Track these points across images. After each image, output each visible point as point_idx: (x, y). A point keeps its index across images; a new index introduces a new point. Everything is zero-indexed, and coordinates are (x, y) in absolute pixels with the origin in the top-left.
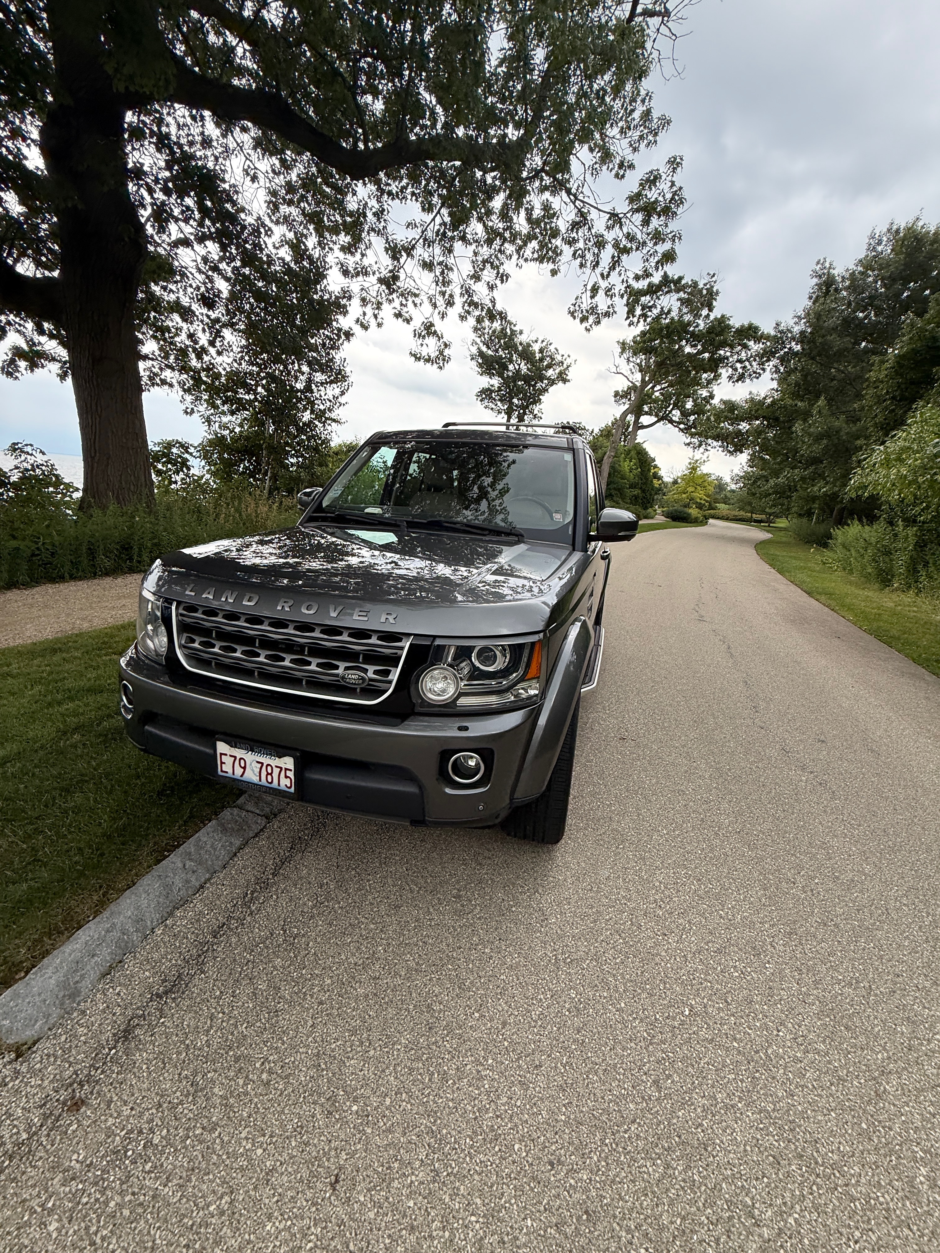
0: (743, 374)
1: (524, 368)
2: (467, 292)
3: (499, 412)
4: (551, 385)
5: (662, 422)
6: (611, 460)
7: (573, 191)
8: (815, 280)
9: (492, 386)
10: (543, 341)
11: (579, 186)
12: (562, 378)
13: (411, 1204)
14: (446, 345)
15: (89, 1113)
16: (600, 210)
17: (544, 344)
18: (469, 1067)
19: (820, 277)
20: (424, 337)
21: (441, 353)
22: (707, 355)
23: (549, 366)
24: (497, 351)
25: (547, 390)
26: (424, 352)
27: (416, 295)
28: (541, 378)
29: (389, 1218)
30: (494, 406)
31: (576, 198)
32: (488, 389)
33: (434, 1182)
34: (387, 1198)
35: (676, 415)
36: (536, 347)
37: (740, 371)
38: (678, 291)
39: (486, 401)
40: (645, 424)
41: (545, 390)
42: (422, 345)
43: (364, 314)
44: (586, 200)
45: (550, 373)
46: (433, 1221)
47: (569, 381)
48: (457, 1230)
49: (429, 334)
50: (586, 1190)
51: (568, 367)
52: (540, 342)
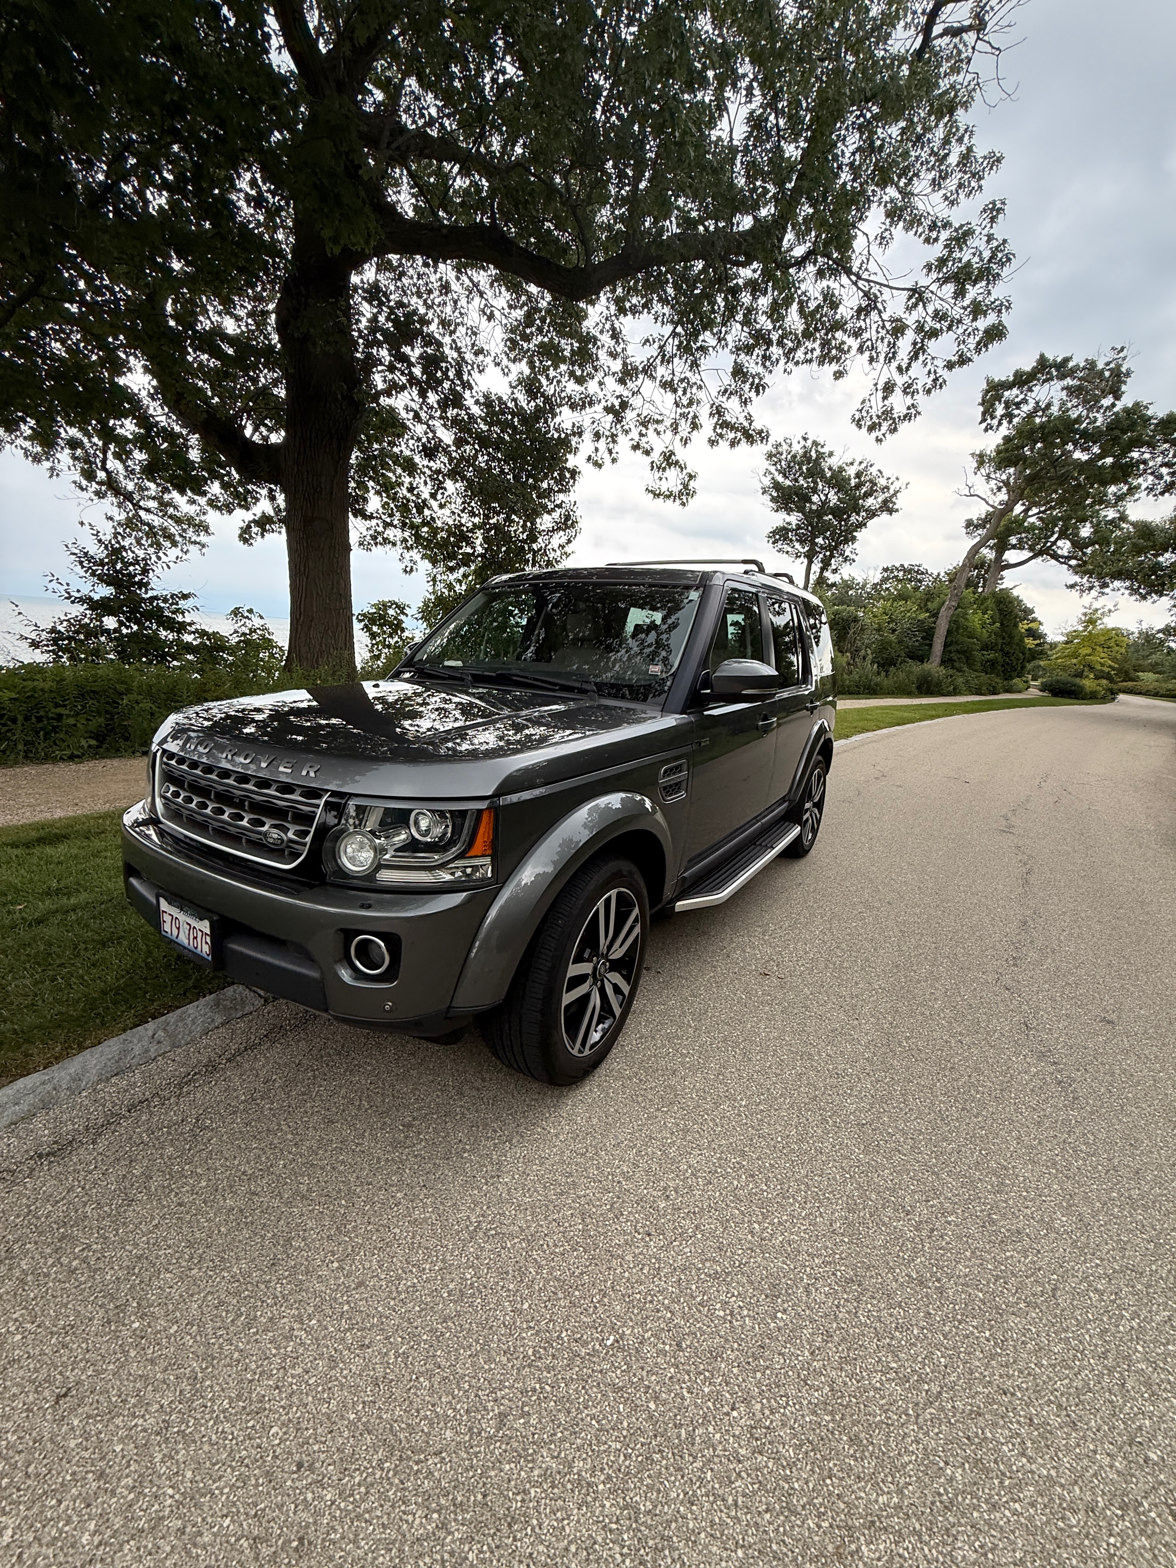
1: (833, 498)
2: (718, 411)
3: (798, 557)
5: (1040, 559)
6: (951, 612)
7: (855, 269)
9: (789, 524)
10: (861, 463)
11: (863, 262)
13: (118, 1448)
14: (691, 477)
16: (891, 288)
17: (863, 465)
18: (285, 1320)
20: (664, 469)
21: (686, 486)
22: (1109, 460)
23: (869, 494)
24: (796, 480)
25: (865, 525)
26: (664, 487)
27: (658, 422)
28: (857, 510)
29: (86, 1455)
30: (790, 549)
31: (859, 277)
32: (784, 528)
33: (158, 1434)
34: (100, 1433)
35: (1064, 547)
36: (852, 471)
37: (1167, 478)
38: (1062, 377)
39: (780, 543)
40: (1012, 562)
41: (861, 525)
42: (661, 479)
43: (597, 450)
44: (872, 278)
45: (870, 502)
46: (127, 1476)
47: (897, 511)
48: (145, 1495)
49: (670, 465)
50: (318, 1513)
51: (896, 492)
52: (856, 463)
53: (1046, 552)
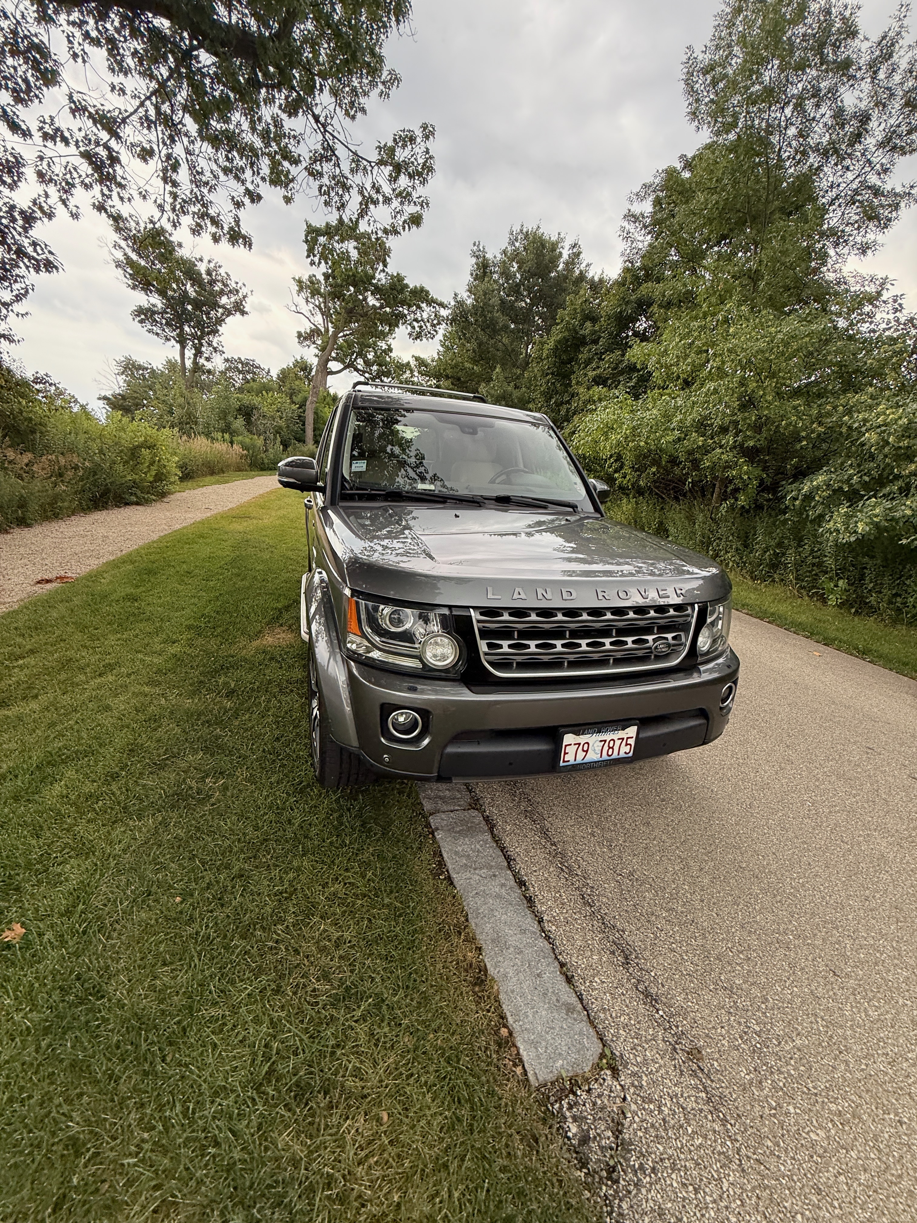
0: (420, 333)
3: (169, 340)
4: (228, 316)
5: (349, 370)
8: (474, 260)
9: (154, 306)
10: (209, 262)
12: (239, 308)
15: (708, 1050)
16: (349, 150)
17: (212, 265)
19: (477, 257)
22: (388, 310)
23: (222, 293)
24: (152, 262)
25: (224, 320)
28: (215, 305)
30: (159, 331)
31: (325, 129)
32: (148, 310)
35: (360, 363)
36: (202, 268)
37: (417, 329)
38: (354, 239)
39: (148, 323)
40: (334, 370)
41: (220, 321)
44: (335, 134)
51: (244, 297)
52: (206, 261)
53: (351, 366)
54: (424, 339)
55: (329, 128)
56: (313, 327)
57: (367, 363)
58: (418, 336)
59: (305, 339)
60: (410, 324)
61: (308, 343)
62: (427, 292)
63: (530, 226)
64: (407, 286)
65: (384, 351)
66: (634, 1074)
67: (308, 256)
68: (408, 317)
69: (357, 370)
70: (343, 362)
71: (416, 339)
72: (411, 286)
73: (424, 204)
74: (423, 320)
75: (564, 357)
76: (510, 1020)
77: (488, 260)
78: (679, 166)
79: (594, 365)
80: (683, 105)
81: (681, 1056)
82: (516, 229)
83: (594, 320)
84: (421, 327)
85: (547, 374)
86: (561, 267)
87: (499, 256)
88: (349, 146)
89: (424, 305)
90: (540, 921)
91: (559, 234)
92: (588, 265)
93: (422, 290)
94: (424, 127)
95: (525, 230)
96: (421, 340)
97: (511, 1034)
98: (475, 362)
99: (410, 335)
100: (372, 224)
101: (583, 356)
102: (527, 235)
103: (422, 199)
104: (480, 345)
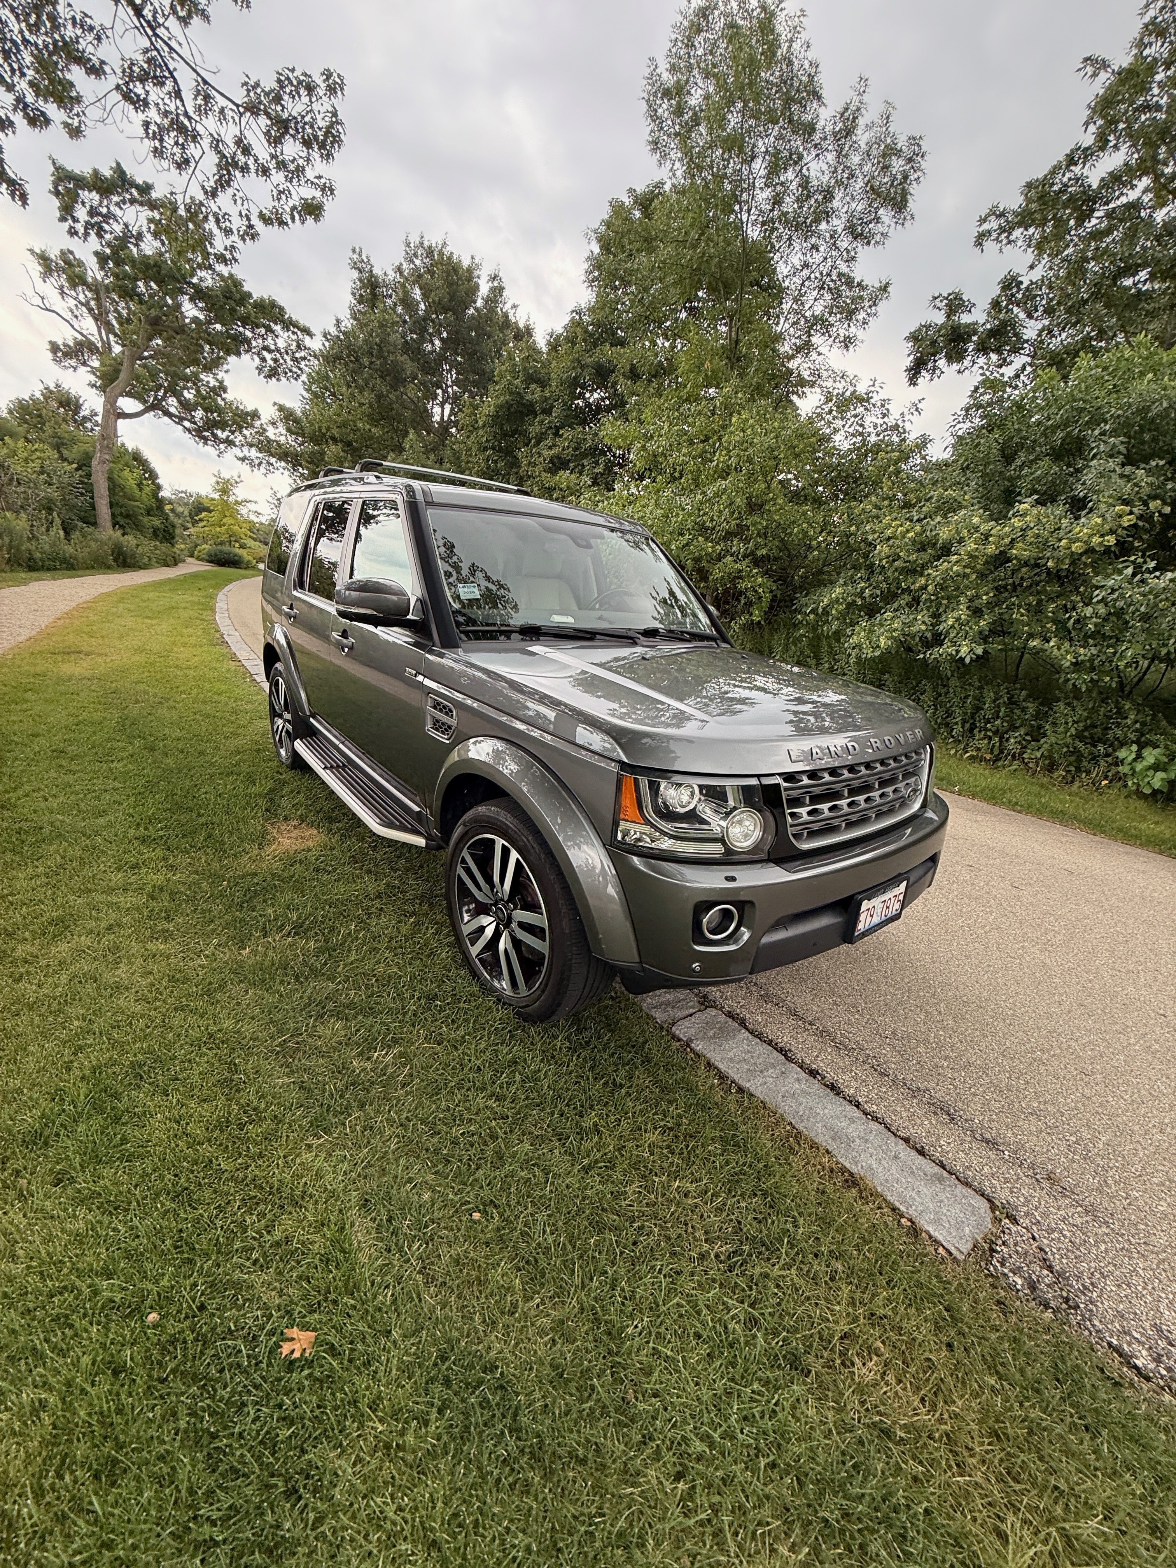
0: (276, 369)
5: (152, 413)
15: (1058, 1171)
19: (360, 270)
22: (219, 327)
37: (270, 363)
40: (128, 411)
53: (156, 406)
54: (284, 379)
55: (160, 31)
56: (80, 337)
57: (186, 405)
58: (273, 374)
59: (66, 355)
60: (258, 354)
61: (73, 362)
62: (281, 309)
63: (434, 239)
64: (250, 295)
65: (213, 389)
66: (1027, 1214)
67: (63, 219)
68: (254, 344)
69: (167, 414)
70: (145, 402)
71: (269, 376)
72: (255, 296)
73: (328, 189)
74: (278, 350)
75: (507, 427)
76: (903, 1208)
77: (376, 277)
78: (627, 201)
79: (549, 442)
80: (644, 129)
81: (1045, 1184)
82: (414, 239)
83: (543, 383)
84: (275, 360)
85: (485, 449)
86: (479, 303)
87: (392, 275)
88: (198, 69)
89: (277, 328)
90: (858, 1105)
91: (473, 258)
92: (514, 306)
93: (273, 304)
94: (328, 74)
95: (426, 244)
96: (278, 380)
97: (911, 1220)
98: (374, 422)
99: (260, 370)
100: (239, 202)
101: (534, 429)
102: (430, 252)
103: (323, 181)
104: (379, 397)
